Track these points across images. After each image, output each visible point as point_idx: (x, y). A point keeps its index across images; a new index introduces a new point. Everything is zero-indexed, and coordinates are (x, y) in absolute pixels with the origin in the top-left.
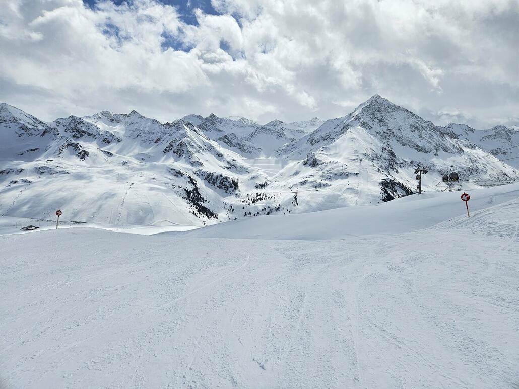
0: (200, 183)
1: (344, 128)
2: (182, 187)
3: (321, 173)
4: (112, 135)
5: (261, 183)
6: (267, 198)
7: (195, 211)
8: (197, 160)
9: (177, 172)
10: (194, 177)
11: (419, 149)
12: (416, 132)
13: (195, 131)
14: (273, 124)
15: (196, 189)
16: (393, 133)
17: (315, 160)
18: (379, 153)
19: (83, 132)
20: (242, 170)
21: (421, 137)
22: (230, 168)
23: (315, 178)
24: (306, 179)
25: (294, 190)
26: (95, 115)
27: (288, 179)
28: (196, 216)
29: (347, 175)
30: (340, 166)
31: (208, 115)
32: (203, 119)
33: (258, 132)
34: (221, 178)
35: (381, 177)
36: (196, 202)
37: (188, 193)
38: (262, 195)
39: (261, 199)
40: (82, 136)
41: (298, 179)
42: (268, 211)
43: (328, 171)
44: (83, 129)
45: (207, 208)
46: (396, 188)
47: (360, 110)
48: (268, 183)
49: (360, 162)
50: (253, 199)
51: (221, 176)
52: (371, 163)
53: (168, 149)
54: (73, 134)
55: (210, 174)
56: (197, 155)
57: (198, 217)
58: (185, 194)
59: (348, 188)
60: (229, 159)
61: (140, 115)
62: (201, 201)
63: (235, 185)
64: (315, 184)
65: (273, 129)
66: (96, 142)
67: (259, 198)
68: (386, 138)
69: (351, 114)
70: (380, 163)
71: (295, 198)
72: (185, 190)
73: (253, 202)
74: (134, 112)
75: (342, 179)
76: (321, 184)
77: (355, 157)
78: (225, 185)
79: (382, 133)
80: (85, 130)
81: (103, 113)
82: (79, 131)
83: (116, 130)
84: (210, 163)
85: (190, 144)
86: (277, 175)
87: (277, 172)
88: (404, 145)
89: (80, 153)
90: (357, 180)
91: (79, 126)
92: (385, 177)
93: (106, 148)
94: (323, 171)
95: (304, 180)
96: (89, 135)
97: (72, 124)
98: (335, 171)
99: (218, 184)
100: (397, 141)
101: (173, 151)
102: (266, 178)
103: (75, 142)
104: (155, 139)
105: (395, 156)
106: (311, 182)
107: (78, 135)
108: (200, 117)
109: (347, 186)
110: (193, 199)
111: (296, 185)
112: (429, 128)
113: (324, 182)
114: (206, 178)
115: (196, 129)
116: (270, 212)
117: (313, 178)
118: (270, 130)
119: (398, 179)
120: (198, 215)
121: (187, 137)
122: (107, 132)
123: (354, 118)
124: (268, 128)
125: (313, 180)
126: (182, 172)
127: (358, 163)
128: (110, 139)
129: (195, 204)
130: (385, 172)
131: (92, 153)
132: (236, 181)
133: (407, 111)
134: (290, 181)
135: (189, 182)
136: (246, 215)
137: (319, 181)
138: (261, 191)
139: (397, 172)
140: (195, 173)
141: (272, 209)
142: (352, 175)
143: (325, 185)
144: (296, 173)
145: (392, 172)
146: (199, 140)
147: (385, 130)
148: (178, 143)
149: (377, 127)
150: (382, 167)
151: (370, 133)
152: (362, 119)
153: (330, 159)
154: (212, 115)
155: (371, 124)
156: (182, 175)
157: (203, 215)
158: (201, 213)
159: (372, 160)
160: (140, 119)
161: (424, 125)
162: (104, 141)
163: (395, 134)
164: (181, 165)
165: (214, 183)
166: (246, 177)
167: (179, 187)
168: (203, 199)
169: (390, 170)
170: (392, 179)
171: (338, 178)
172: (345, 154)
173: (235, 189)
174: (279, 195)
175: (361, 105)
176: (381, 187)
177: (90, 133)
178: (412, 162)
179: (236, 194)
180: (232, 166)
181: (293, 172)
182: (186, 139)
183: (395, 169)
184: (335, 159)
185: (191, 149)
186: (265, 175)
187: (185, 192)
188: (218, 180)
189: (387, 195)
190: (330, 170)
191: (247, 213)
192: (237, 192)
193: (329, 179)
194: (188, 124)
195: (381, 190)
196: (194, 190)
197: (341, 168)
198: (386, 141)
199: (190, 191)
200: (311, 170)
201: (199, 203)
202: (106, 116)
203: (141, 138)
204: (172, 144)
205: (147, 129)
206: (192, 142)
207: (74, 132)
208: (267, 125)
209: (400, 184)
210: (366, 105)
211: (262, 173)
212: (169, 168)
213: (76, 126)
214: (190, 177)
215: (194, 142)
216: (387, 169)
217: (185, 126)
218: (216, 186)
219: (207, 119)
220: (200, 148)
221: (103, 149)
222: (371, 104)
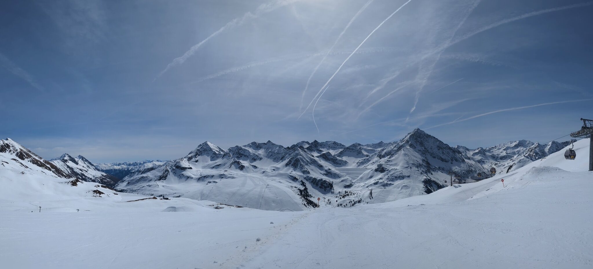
0: (309, 186)
1: (399, 148)
2: (297, 188)
3: (387, 177)
4: (257, 155)
5: (348, 184)
6: (352, 194)
7: (306, 203)
8: (306, 170)
9: (294, 178)
10: (305, 181)
11: (443, 160)
12: (441, 150)
13: (305, 151)
14: (354, 145)
15: (306, 189)
16: (428, 150)
17: (383, 168)
18: (421, 162)
19: (242, 154)
20: (335, 176)
21: (443, 153)
22: (327, 174)
23: (383, 180)
24: (377, 181)
25: (370, 188)
26: (249, 144)
27: (366, 181)
28: (306, 207)
29: (403, 177)
30: (398, 172)
31: (313, 141)
32: (309, 143)
33: (345, 150)
34: (321, 181)
35: (424, 177)
36: (306, 197)
37: (301, 191)
38: (349, 192)
39: (348, 195)
40: (241, 157)
41: (372, 181)
42: (353, 202)
43: (391, 175)
44: (242, 153)
45: (312, 202)
46: (432, 184)
47: (408, 136)
48: (353, 184)
49: (411, 169)
50: (343, 195)
51: (322, 180)
52: (417, 169)
53: (288, 163)
54: (237, 156)
55: (315, 179)
56: (306, 167)
57: (307, 207)
58: (299, 192)
59: (404, 186)
60: (326, 168)
61: (272, 143)
62: (309, 197)
63: (331, 186)
64: (383, 184)
65: (354, 149)
66: (248, 160)
67: (346, 194)
68: (424, 153)
69: (403, 139)
70: (422, 169)
71: (371, 193)
72: (299, 189)
73: (343, 197)
74: (269, 141)
75: (401, 179)
76: (387, 184)
77: (407, 166)
78: (324, 186)
79: (422, 151)
80: (243, 153)
81: (252, 143)
82: (240, 154)
83: (259, 153)
84: (315, 172)
85: (302, 160)
86: (358, 178)
87: (358, 177)
88: (434, 157)
89: (240, 167)
90: (409, 181)
91: (240, 151)
92: (425, 178)
93: (253, 164)
94: (389, 175)
95: (376, 181)
96: (245, 156)
97: (237, 150)
98: (395, 175)
99: (320, 185)
100: (431, 155)
101: (291, 164)
102: (351, 181)
103: (238, 160)
104: (281, 157)
105: (430, 165)
106: (381, 183)
107: (240, 156)
108: (308, 143)
109: (404, 185)
110: (304, 195)
111: (371, 185)
112: (447, 148)
113: (389, 182)
114: (312, 182)
115: (306, 150)
116: (355, 203)
117: (382, 180)
118: (352, 149)
119: (433, 179)
120: (308, 206)
121: (300, 155)
122: (254, 154)
123: (405, 141)
124: (351, 148)
125: (382, 182)
126: (297, 178)
127: (409, 170)
128: (256, 158)
129: (305, 199)
130: (425, 175)
131: (247, 166)
132: (331, 183)
133: (435, 138)
134: (366, 182)
135: (301, 184)
136: (338, 206)
137: (386, 182)
138: (348, 190)
139: (432, 174)
140: (305, 178)
141: (356, 202)
142: (406, 177)
143: (390, 184)
144: (371, 177)
145: (429, 175)
146: (308, 157)
147: (424, 149)
148: (294, 159)
149: (419, 147)
150: (423, 171)
151: (415, 151)
152: (410, 142)
153: (393, 168)
154: (316, 141)
155: (415, 145)
156: (297, 179)
157: (310, 206)
158: (309, 205)
159: (417, 167)
160: (272, 145)
161: (445, 146)
162: (252, 159)
163: (429, 151)
164: (297, 174)
165: (317, 185)
166: (339, 180)
167: (295, 187)
168: (310, 195)
169: (428, 174)
170: (429, 178)
171: (398, 179)
172: (401, 164)
173: (331, 188)
174: (360, 192)
175: (409, 134)
176: (423, 184)
177: (245, 155)
178: (439, 168)
179: (332, 192)
180: (328, 173)
181: (369, 176)
182: (299, 156)
183: (431, 172)
184: (395, 167)
185: (302, 163)
186: (350, 179)
187: (299, 191)
188: (320, 183)
189: (427, 188)
190: (392, 175)
191: (339, 205)
192: (332, 191)
193: (393, 180)
194: (302, 148)
195: (423, 186)
196: (304, 189)
197: (399, 173)
198: (424, 155)
199: (302, 190)
200: (381, 175)
201: (308, 198)
202: (254, 144)
203: (273, 157)
204: (291, 160)
205: (276, 151)
206: (303, 158)
207: (237, 154)
208: (350, 146)
209: (434, 181)
210: (412, 133)
211: (348, 178)
212: (289, 175)
213: (238, 151)
214: (302, 181)
215: (304, 158)
216: (426, 173)
217: (299, 149)
218: (318, 186)
219: (312, 143)
220: (308, 162)
221: (252, 164)
222: (414, 133)
